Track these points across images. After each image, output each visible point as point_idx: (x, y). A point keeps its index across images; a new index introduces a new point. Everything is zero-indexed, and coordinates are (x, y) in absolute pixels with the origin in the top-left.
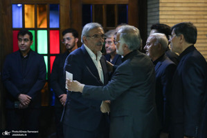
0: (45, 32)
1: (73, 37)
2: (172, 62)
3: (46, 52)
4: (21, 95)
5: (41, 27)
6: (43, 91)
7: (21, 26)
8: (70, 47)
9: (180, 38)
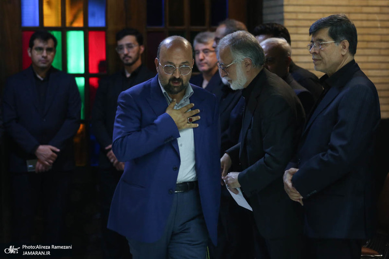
0: (81, 34)
1: (137, 44)
2: (305, 89)
3: (82, 71)
4: (41, 147)
5: (76, 25)
6: (77, 140)
7: (37, 24)
8: (130, 61)
9: (341, 46)
